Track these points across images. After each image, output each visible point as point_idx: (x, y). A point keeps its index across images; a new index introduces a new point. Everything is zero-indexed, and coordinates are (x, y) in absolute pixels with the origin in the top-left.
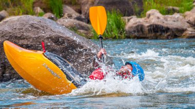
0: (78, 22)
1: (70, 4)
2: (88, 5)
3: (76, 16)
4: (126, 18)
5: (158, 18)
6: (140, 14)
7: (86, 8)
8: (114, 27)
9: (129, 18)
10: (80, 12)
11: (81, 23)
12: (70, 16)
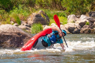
0: (26, 27)
1: (23, 20)
2: (30, 21)
3: (25, 25)
4: (44, 26)
5: (55, 26)
6: (48, 25)
7: (29, 22)
8: (39, 29)
9: (45, 26)
10: (27, 23)
11: (27, 27)
12: (23, 25)
